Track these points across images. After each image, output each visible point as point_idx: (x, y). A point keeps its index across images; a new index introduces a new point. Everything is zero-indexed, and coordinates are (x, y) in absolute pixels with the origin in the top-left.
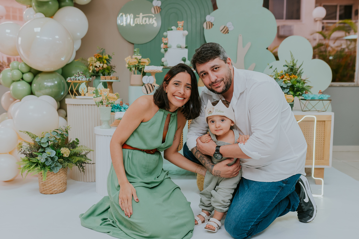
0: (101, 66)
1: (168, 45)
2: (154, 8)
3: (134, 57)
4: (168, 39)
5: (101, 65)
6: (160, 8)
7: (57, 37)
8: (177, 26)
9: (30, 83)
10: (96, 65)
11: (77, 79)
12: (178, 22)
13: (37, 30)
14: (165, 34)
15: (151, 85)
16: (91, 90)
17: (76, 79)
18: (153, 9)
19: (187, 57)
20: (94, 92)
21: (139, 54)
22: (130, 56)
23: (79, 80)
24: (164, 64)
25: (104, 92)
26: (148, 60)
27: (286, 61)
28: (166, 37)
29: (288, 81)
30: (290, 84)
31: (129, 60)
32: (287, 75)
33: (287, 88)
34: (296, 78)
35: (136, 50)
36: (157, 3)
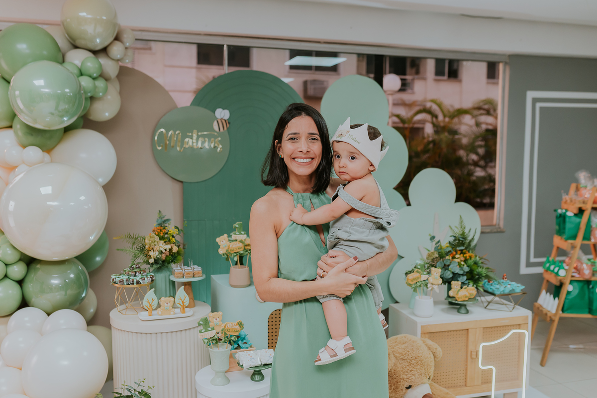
0: (168, 250)
2: (218, 122)
3: (234, 237)
5: (168, 247)
6: (228, 122)
7: (82, 198)
9: (20, 282)
10: (162, 249)
11: (135, 281)
13: (47, 190)
16: (167, 304)
17: (133, 281)
18: (215, 123)
20: (201, 322)
21: (243, 233)
22: (226, 235)
23: (138, 283)
25: (215, 319)
27: (450, 227)
29: (463, 263)
30: (467, 269)
31: (224, 241)
32: (459, 252)
33: (463, 275)
34: (473, 259)
35: (237, 226)
36: (222, 114)
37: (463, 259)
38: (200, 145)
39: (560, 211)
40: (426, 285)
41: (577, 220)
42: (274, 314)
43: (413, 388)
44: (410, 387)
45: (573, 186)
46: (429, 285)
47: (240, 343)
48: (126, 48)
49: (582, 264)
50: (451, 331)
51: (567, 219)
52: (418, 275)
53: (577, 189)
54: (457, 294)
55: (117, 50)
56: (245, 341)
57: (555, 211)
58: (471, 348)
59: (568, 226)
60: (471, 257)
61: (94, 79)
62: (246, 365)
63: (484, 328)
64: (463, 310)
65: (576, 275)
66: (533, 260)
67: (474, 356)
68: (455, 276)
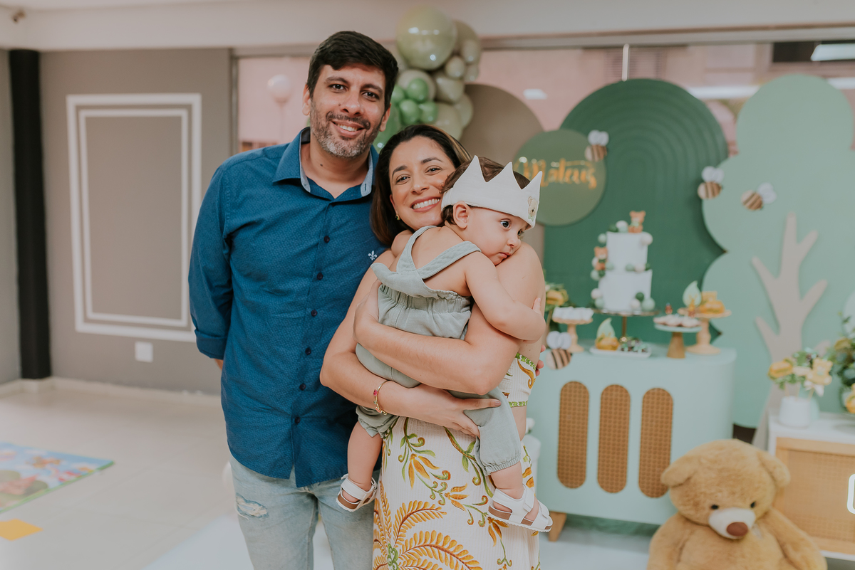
1: (608, 265)
2: (592, 149)
4: (607, 252)
6: (606, 149)
8: (629, 221)
12: (633, 214)
14: (602, 238)
15: (565, 351)
18: (588, 151)
19: (647, 293)
24: (598, 303)
26: (563, 294)
28: (603, 245)
36: (599, 138)
38: (567, 180)
43: (720, 508)
44: (715, 507)
48: (468, 65)
50: (831, 454)
52: (786, 365)
55: (455, 67)
61: (418, 102)
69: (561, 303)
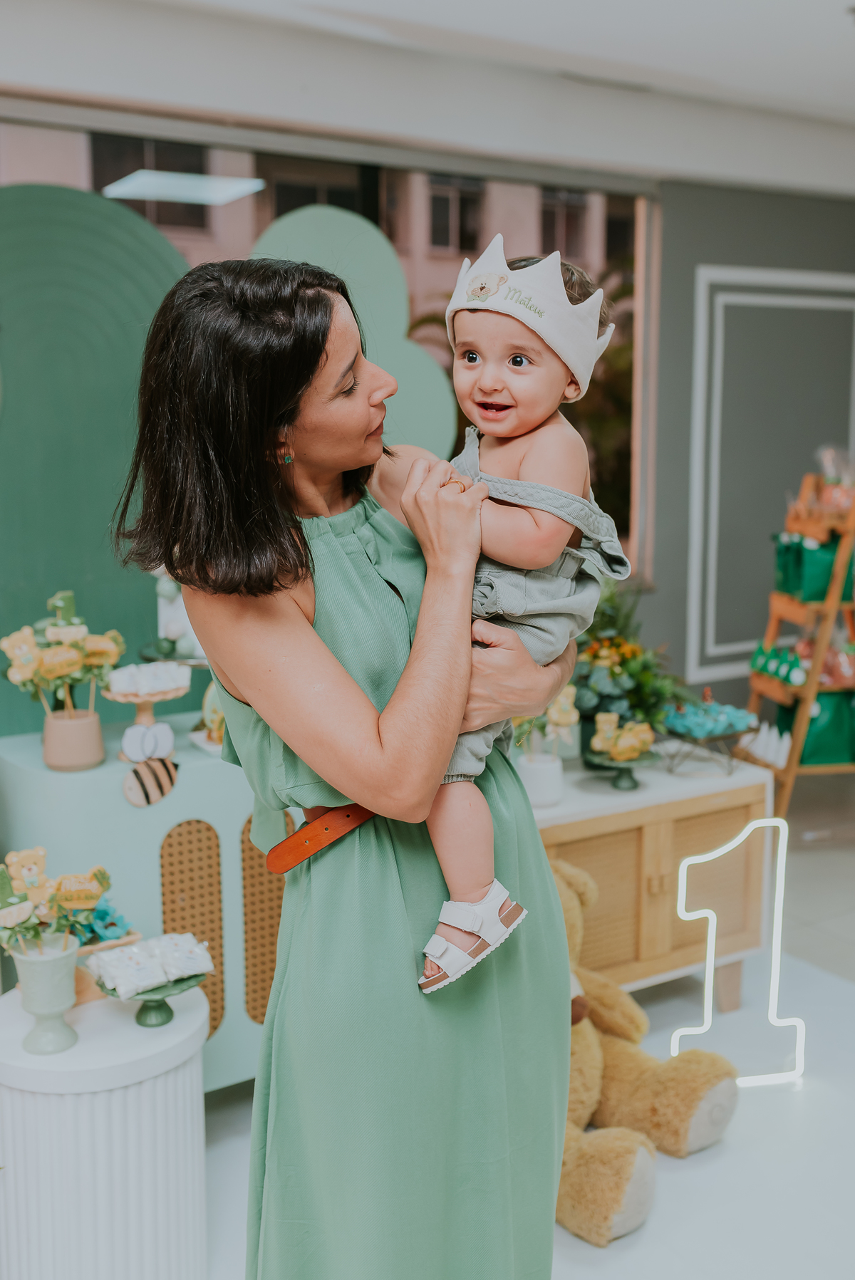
3: (51, 633)
15: (163, 761)
21: (76, 620)
22: (27, 631)
25: (25, 871)
26: (115, 640)
29: (618, 669)
30: (628, 683)
31: (25, 648)
32: (607, 643)
33: (619, 698)
34: (640, 658)
35: (60, 603)
37: (617, 659)
39: (785, 539)
40: (542, 728)
41: (825, 556)
42: (175, 835)
45: (808, 483)
46: (549, 729)
47: (98, 926)
49: (835, 654)
50: (605, 835)
51: (807, 558)
53: (819, 489)
54: (615, 744)
56: (109, 920)
57: (775, 538)
58: (648, 869)
59: (810, 571)
60: (634, 655)
62: (125, 990)
63: (679, 821)
64: (625, 783)
65: (826, 679)
66: (713, 650)
67: (655, 889)
68: (605, 702)
69: (114, 660)
